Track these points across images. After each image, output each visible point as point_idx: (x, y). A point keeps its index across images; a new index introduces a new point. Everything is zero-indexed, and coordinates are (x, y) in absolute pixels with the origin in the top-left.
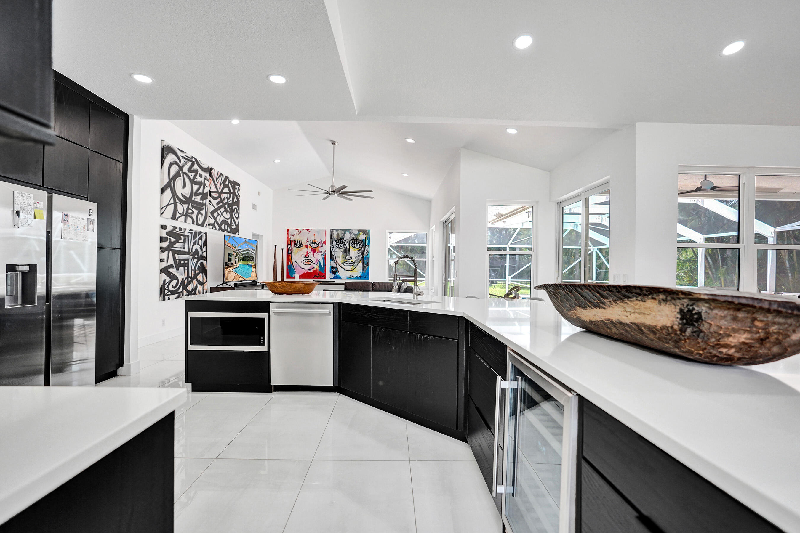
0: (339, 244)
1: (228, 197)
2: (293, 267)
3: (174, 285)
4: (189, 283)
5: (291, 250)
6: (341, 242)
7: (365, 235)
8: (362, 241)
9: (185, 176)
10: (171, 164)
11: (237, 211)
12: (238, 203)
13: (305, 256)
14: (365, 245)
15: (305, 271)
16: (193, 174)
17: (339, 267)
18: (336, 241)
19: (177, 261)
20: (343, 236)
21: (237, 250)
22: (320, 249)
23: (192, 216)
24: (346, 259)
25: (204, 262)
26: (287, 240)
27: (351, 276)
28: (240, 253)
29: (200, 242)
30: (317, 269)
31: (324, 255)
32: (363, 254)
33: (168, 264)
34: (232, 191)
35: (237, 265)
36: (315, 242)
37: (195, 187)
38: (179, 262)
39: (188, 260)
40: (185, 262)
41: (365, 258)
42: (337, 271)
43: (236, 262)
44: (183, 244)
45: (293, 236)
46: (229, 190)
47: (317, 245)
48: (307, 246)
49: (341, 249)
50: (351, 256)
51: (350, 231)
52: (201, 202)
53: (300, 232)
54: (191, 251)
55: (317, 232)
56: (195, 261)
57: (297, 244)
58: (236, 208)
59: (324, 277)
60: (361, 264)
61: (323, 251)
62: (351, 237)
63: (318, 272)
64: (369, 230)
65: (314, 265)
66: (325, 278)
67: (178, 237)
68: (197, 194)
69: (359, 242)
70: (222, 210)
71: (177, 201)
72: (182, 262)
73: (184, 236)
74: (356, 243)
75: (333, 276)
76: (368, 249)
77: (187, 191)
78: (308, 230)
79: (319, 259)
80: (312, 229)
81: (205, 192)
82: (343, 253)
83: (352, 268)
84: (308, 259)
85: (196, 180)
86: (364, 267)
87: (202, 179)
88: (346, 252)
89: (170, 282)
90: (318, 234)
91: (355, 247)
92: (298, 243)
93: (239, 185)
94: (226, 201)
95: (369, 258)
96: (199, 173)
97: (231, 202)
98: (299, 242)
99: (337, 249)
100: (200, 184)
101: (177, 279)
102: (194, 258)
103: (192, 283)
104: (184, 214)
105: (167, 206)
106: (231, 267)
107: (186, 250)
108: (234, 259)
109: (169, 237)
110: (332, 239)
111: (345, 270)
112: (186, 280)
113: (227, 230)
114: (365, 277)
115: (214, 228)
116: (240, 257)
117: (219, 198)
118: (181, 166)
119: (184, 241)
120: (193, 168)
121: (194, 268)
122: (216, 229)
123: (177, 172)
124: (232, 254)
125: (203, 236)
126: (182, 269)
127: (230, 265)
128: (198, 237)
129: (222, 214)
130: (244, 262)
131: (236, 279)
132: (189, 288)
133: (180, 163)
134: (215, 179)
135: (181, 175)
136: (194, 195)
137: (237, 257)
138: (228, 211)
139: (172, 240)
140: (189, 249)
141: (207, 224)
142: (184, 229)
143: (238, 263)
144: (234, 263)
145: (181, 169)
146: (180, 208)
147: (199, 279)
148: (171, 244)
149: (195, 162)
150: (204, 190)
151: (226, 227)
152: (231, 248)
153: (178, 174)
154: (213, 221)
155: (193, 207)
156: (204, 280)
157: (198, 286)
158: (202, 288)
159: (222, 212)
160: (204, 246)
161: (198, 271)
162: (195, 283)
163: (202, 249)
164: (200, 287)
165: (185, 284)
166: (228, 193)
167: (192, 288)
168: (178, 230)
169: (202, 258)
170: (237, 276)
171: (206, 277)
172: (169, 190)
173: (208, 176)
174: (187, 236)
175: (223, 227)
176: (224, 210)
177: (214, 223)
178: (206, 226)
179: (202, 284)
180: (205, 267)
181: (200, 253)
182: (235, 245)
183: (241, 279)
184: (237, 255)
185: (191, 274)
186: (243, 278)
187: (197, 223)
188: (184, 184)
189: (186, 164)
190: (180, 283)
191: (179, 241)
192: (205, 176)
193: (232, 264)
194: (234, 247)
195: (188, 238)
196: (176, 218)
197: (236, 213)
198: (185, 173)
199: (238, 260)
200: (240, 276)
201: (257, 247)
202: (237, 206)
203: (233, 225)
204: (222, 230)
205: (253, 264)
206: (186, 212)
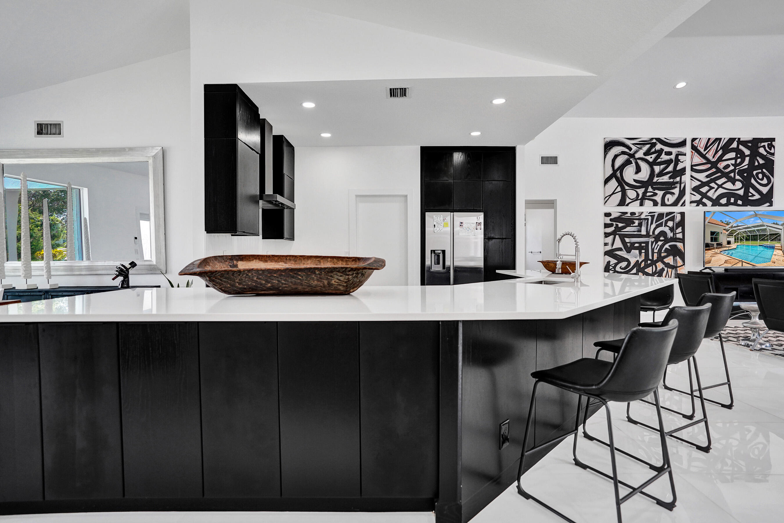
1: (738, 162)
3: (623, 267)
4: (647, 266)
9: (639, 161)
10: (617, 156)
11: (765, 176)
12: (769, 165)
16: (654, 156)
19: (628, 244)
23: (654, 198)
25: (679, 244)
28: (740, 231)
29: (670, 224)
33: (613, 248)
34: (747, 153)
35: (733, 246)
37: (657, 169)
38: (631, 245)
39: (647, 243)
40: (640, 245)
43: (729, 243)
44: (638, 228)
46: (740, 153)
52: (672, 180)
54: (651, 234)
56: (660, 243)
58: (758, 173)
67: (629, 222)
68: (661, 174)
70: (722, 181)
71: (627, 188)
72: (637, 245)
73: (639, 219)
77: (644, 175)
81: (679, 168)
85: (659, 160)
87: (673, 157)
89: (616, 264)
93: (772, 140)
94: (732, 168)
96: (665, 152)
97: (746, 167)
100: (668, 162)
101: (627, 260)
102: (657, 240)
103: (654, 266)
104: (640, 198)
105: (610, 196)
106: (717, 248)
108: (725, 239)
109: (614, 223)
112: (643, 263)
113: (735, 204)
115: (701, 205)
116: (739, 236)
117: (713, 169)
118: (632, 153)
119: (640, 225)
120: (653, 150)
121: (658, 251)
122: (706, 206)
123: (626, 161)
124: (719, 233)
125: (675, 216)
126: (637, 252)
127: (715, 246)
128: (665, 219)
129: (720, 186)
130: (750, 243)
131: (731, 264)
132: (649, 270)
133: (630, 151)
134: (702, 149)
135: (633, 162)
136: (656, 176)
137: (732, 236)
138: (739, 180)
139: (620, 225)
140: (648, 232)
141: (684, 202)
142: (639, 213)
143: (736, 244)
144: (725, 243)
145: (632, 156)
146: (631, 194)
147: (667, 262)
148: (618, 229)
149: (657, 142)
150: (676, 167)
151: (732, 200)
152: (718, 225)
153: (627, 163)
154: (698, 197)
155: (654, 189)
156: (677, 263)
157: (666, 269)
158: (674, 271)
159: (720, 184)
160: (679, 227)
161: (666, 254)
162: (660, 265)
163: (674, 230)
164: (670, 270)
165: (641, 267)
166: (736, 159)
167: (654, 271)
168: (629, 215)
169: (674, 239)
170: (733, 260)
171: (683, 260)
172: (614, 180)
173: (687, 149)
174: (645, 219)
175: (724, 201)
176: (726, 180)
177: (701, 199)
178: (683, 205)
179: (674, 267)
180: (681, 250)
181: (670, 235)
182: (727, 221)
183: (743, 265)
184: (732, 233)
185: (652, 257)
186: (748, 264)
187: (663, 204)
188: (638, 170)
189: (640, 149)
190: (632, 265)
191: (632, 225)
192: (678, 152)
193: (720, 245)
194: (724, 223)
195: (646, 221)
196: (626, 204)
197: (762, 179)
198: (639, 158)
199: (735, 240)
200: (741, 260)
202: (764, 170)
203: (753, 196)
204: (722, 205)
205: (777, 245)
206: (643, 195)
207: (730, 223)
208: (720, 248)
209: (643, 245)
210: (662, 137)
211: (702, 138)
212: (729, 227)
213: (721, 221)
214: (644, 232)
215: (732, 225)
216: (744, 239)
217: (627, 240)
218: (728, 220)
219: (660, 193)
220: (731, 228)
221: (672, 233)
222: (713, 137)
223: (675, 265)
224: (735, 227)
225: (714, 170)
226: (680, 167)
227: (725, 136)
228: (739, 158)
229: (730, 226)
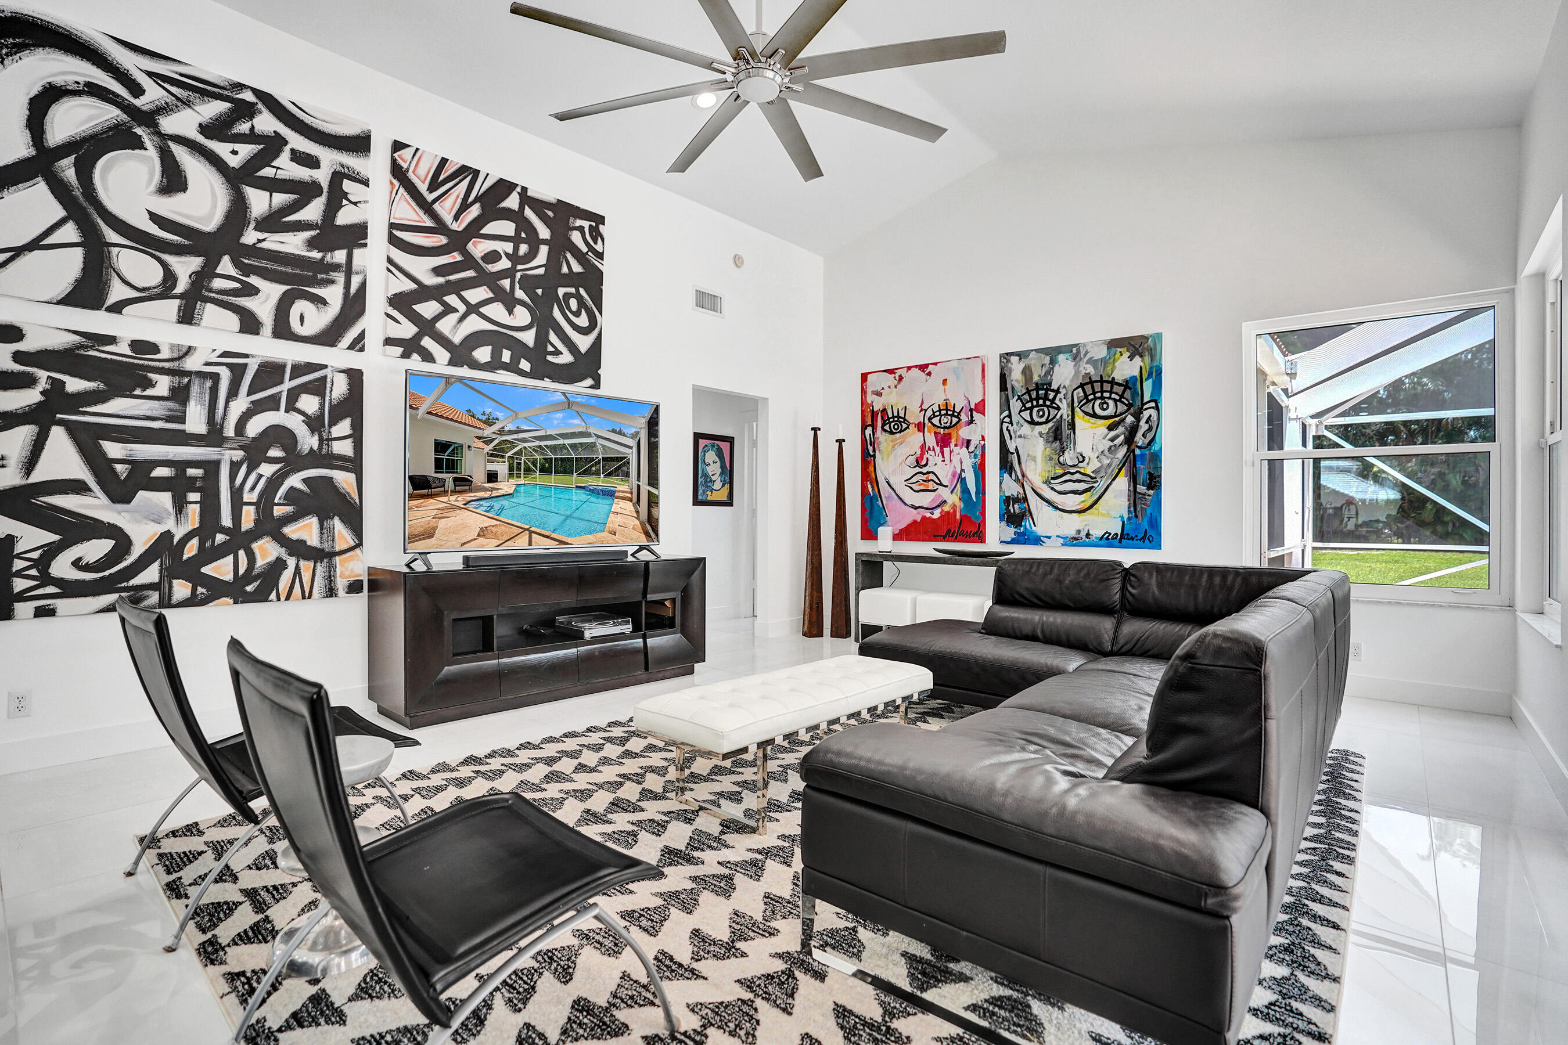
0: (1031, 409)
1: (520, 253)
2: (879, 502)
3: (91, 560)
4: (213, 554)
5: (872, 444)
6: (1038, 398)
7: (1137, 359)
8: (1127, 385)
9: (177, 150)
11: (585, 306)
12: (590, 282)
13: (917, 461)
14: (1138, 403)
15: (917, 516)
16: (246, 150)
17: (1033, 500)
18: (1019, 398)
19: (119, 467)
20: (1048, 373)
22: (964, 432)
23: (244, 302)
24: (1063, 464)
25: (343, 478)
26: (863, 411)
27: (1083, 534)
28: (526, 445)
29: (310, 404)
30: (954, 506)
31: (979, 452)
32: (1130, 440)
34: (544, 233)
35: (505, 486)
36: (947, 409)
37: (259, 202)
38: (132, 470)
39: (212, 468)
40: (180, 472)
41: (1142, 455)
42: (1027, 513)
43: (492, 477)
44: (169, 404)
45: (880, 394)
46: (525, 228)
47: (955, 420)
48: (921, 427)
49: (1038, 428)
50: (1079, 449)
51: (1074, 351)
52: (316, 255)
53: (901, 378)
54: (230, 434)
55: (955, 371)
56: (268, 468)
57: (890, 423)
58: (567, 296)
59: (980, 536)
60: (1122, 483)
61: (975, 442)
62: (1077, 373)
63: (958, 517)
65: (944, 493)
66: (982, 540)
67: (124, 378)
68: (272, 222)
69: (1111, 392)
70: (478, 294)
71: (112, 236)
72: (162, 472)
73: (176, 373)
74: (1102, 398)
75: (1010, 532)
76: (1154, 417)
78: (923, 367)
79: (963, 470)
80: (935, 364)
81: (343, 219)
82: (1047, 441)
83: (1087, 499)
84: (924, 470)
85: (267, 172)
86: (1134, 494)
87: (322, 176)
88: (1060, 436)
89: (54, 550)
90: (958, 378)
91: (1094, 415)
92: (893, 417)
93: (600, 220)
94: (506, 263)
95: (1156, 458)
96: (292, 150)
97: (539, 272)
98: (896, 414)
99: (1026, 425)
100: (306, 191)
101: (118, 535)
102: (256, 459)
103: (241, 553)
104: (180, 289)
105: (22, 250)
106: (454, 492)
107: (194, 427)
108: (479, 466)
109: (43, 375)
110: (1006, 390)
111: (1057, 508)
112: (194, 541)
113: (513, 368)
115: (415, 356)
116: (523, 458)
117: (455, 254)
118: (144, 108)
119: (180, 395)
120: (244, 127)
121: (261, 496)
122: (433, 361)
123: (110, 129)
124: (462, 446)
125: (329, 380)
126: (165, 499)
127: (450, 485)
128: (287, 385)
129: (473, 309)
130: (553, 479)
131: (496, 538)
132: (222, 569)
133: (137, 96)
134: (423, 182)
135: (150, 144)
136: (252, 225)
137: (503, 457)
138: (522, 303)
139: (74, 385)
140: (215, 425)
141: (361, 338)
142: (175, 346)
143: (513, 481)
144: (479, 477)
145: (149, 118)
146: (135, 266)
147: (294, 536)
148: (61, 401)
149: (260, 106)
150: (334, 216)
151: (506, 356)
152: (460, 422)
154: (407, 330)
155: (248, 271)
156: (333, 541)
157: (291, 562)
158: (320, 569)
159: (473, 302)
160: (342, 418)
161: (289, 509)
162: (266, 551)
163: (324, 427)
164: (306, 566)
165: (185, 557)
166: (515, 241)
167: (241, 571)
168: (122, 348)
169: (323, 458)
170: (504, 528)
171: (357, 530)
172: (41, 187)
173: (374, 168)
174: (202, 375)
175: (483, 354)
176: (491, 295)
177: (418, 337)
178: (358, 347)
179: (322, 555)
180: (350, 496)
181: (308, 441)
182: (487, 412)
183: (533, 540)
184: (503, 451)
185: (233, 519)
186: (547, 537)
187: (282, 330)
188: (173, 181)
189: (184, 103)
190: (137, 551)
191: (137, 392)
192: (342, 166)
193: (464, 483)
194: (478, 419)
195: (209, 384)
196: (109, 302)
197: (577, 313)
198: (179, 136)
199: (511, 469)
200: (527, 527)
201: (653, 424)
202: (582, 291)
203: (557, 353)
204: (475, 365)
205: (622, 487)
206: (193, 284)
207: (497, 419)
208: (465, 491)
209: (191, 472)
210: (284, 97)
211: (424, 151)
212: (494, 433)
213: (469, 411)
214: (196, 421)
215: (503, 428)
216: (536, 467)
217: (114, 449)
218: (490, 410)
219: (270, 290)
220: (501, 434)
221: (316, 437)
222: (456, 158)
223: (327, 547)
224: (511, 432)
225: (456, 257)
226: (345, 217)
227: (490, 170)
228: (523, 241)
229: (496, 428)
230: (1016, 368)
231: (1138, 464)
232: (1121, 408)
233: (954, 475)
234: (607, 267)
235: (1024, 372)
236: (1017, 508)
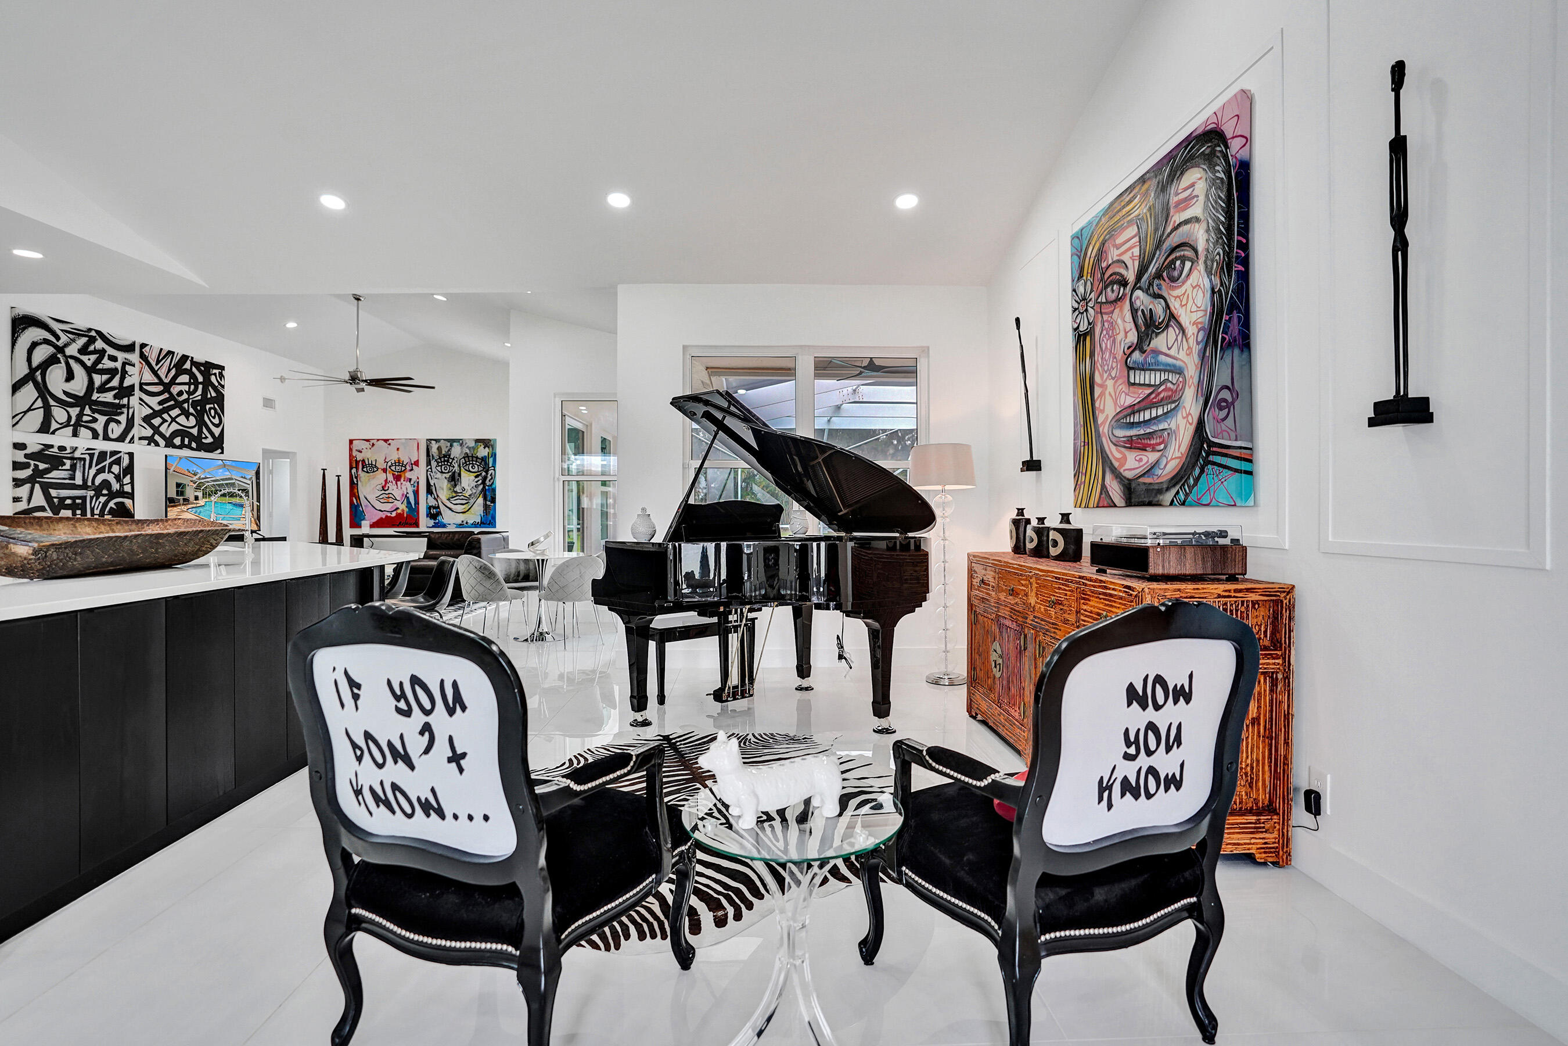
0: (441, 466)
1: (191, 390)
2: (361, 508)
5: (356, 478)
6: (445, 461)
7: (487, 448)
8: (484, 459)
9: (72, 362)
10: (34, 345)
11: (216, 412)
12: (220, 399)
13: (383, 487)
14: (487, 467)
15: (383, 515)
16: (93, 357)
17: (442, 507)
18: (435, 460)
19: (55, 500)
20: (449, 450)
21: (199, 479)
22: (408, 475)
23: (93, 425)
24: (456, 492)
25: (128, 502)
26: (350, 460)
27: (465, 523)
28: (206, 484)
29: (115, 469)
30: (403, 510)
31: (416, 485)
32: (484, 483)
34: (200, 379)
35: (200, 502)
36: (399, 462)
37: (98, 380)
38: (59, 502)
39: (84, 498)
40: (74, 501)
41: (489, 489)
42: (439, 513)
43: (195, 497)
44: (70, 472)
45: (361, 452)
46: (193, 376)
47: (403, 468)
48: (385, 470)
49: (445, 475)
50: (463, 486)
51: (460, 442)
52: (117, 401)
53: (373, 445)
54: (89, 484)
55: (403, 444)
56: (102, 499)
57: (367, 467)
58: (210, 409)
59: (416, 524)
60: (481, 500)
61: (414, 479)
62: (462, 452)
63: (405, 515)
64: (496, 440)
65: (398, 504)
66: (418, 526)
67: (56, 462)
68: (102, 389)
69: (476, 461)
70: (175, 412)
71: (52, 402)
72: (68, 502)
73: (72, 459)
74: (472, 464)
75: (432, 522)
77: (78, 385)
78: (386, 441)
79: (407, 493)
80: (393, 440)
81: (125, 385)
82: (449, 481)
83: (466, 507)
84: (386, 492)
85: (100, 366)
86: (486, 507)
87: (118, 365)
88: (454, 479)
90: (405, 448)
91: (469, 471)
93: (222, 368)
94: (185, 396)
95: (494, 490)
96: (109, 355)
97: (199, 398)
98: (370, 463)
99: (439, 473)
100: (113, 372)
102: (98, 495)
104: (72, 423)
105: (26, 412)
107: (79, 481)
108: (190, 493)
109: (32, 463)
110: (429, 456)
111: (453, 511)
113: (189, 447)
114: (489, 524)
115: (153, 444)
116: (207, 490)
117: (166, 394)
118: (61, 346)
119: (73, 468)
121: (100, 510)
122: (159, 446)
123: (50, 356)
124: (185, 485)
125: (122, 458)
126: (69, 513)
127: (180, 502)
128: (108, 461)
129: (173, 420)
133: (58, 341)
134: (154, 361)
135: (62, 361)
136: (95, 391)
137: (200, 489)
138: (192, 414)
139: (41, 466)
140: (85, 481)
141: (133, 438)
142: (72, 448)
144: (192, 498)
145: (61, 350)
146: (59, 414)
148: (38, 473)
149: (97, 337)
150: (123, 382)
151: (186, 441)
152: (185, 475)
153: (52, 360)
154: (149, 432)
155: (93, 411)
159: (173, 416)
160: (127, 475)
163: (121, 479)
166: (189, 384)
168: (55, 450)
169: (121, 493)
172: (31, 385)
173: (134, 357)
174: (80, 459)
175: (177, 441)
176: (180, 412)
177: (153, 435)
178: (132, 442)
180: (130, 509)
181: (116, 486)
182: (193, 470)
184: (199, 486)
187: (106, 438)
188: (70, 376)
189: (72, 341)
191: (60, 468)
192: (125, 359)
194: (191, 473)
195: (82, 462)
196: (51, 431)
197: (214, 418)
198: (71, 356)
201: (258, 473)
202: (216, 405)
203: (206, 437)
204: (175, 447)
205: (246, 501)
206: (77, 420)
207: (198, 473)
208: (187, 504)
209: (78, 501)
210: (104, 331)
211: (153, 345)
212: (197, 479)
213: (188, 469)
216: (212, 494)
217: (54, 493)
218: (193, 468)
219: (102, 419)
221: (118, 484)
222: (166, 348)
226: (126, 383)
227: (180, 351)
228: (192, 384)
229: (198, 477)
230: (434, 447)
231: (487, 493)
232: (480, 469)
233: (403, 495)
234: (226, 392)
235: (438, 449)
236: (434, 511)
